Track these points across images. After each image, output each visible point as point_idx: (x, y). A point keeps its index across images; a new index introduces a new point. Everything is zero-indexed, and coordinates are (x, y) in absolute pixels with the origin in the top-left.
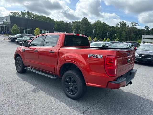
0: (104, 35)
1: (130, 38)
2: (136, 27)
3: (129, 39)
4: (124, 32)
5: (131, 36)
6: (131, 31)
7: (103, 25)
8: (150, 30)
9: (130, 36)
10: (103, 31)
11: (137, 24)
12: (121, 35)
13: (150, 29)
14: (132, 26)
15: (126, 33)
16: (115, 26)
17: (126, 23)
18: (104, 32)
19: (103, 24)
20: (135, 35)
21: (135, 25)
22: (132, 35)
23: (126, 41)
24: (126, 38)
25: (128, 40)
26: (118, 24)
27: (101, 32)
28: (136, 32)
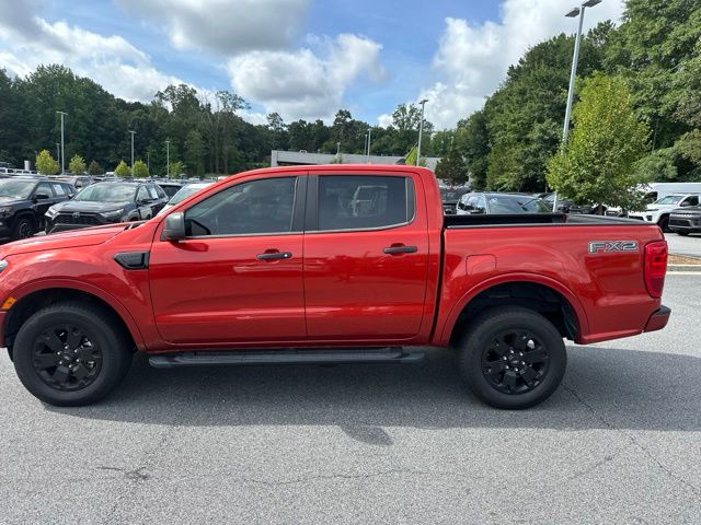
0: (98, 144)
1: (220, 159)
2: (238, 113)
3: (220, 165)
4: (196, 135)
5: (226, 154)
6: (220, 129)
7: (86, 90)
8: (285, 129)
9: (221, 154)
10: (91, 121)
11: (243, 104)
12: (180, 146)
13: (285, 125)
14: (222, 106)
15: (204, 138)
16: (146, 102)
17: (195, 92)
18: (101, 129)
19: (85, 85)
20: (239, 149)
21: (234, 104)
22: (228, 148)
23: (208, 171)
24: (206, 159)
25: (214, 167)
26: (160, 95)
27: (82, 127)
28: (240, 135)
